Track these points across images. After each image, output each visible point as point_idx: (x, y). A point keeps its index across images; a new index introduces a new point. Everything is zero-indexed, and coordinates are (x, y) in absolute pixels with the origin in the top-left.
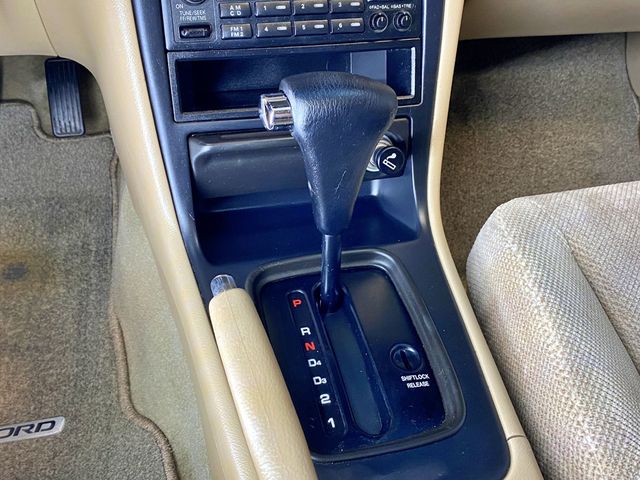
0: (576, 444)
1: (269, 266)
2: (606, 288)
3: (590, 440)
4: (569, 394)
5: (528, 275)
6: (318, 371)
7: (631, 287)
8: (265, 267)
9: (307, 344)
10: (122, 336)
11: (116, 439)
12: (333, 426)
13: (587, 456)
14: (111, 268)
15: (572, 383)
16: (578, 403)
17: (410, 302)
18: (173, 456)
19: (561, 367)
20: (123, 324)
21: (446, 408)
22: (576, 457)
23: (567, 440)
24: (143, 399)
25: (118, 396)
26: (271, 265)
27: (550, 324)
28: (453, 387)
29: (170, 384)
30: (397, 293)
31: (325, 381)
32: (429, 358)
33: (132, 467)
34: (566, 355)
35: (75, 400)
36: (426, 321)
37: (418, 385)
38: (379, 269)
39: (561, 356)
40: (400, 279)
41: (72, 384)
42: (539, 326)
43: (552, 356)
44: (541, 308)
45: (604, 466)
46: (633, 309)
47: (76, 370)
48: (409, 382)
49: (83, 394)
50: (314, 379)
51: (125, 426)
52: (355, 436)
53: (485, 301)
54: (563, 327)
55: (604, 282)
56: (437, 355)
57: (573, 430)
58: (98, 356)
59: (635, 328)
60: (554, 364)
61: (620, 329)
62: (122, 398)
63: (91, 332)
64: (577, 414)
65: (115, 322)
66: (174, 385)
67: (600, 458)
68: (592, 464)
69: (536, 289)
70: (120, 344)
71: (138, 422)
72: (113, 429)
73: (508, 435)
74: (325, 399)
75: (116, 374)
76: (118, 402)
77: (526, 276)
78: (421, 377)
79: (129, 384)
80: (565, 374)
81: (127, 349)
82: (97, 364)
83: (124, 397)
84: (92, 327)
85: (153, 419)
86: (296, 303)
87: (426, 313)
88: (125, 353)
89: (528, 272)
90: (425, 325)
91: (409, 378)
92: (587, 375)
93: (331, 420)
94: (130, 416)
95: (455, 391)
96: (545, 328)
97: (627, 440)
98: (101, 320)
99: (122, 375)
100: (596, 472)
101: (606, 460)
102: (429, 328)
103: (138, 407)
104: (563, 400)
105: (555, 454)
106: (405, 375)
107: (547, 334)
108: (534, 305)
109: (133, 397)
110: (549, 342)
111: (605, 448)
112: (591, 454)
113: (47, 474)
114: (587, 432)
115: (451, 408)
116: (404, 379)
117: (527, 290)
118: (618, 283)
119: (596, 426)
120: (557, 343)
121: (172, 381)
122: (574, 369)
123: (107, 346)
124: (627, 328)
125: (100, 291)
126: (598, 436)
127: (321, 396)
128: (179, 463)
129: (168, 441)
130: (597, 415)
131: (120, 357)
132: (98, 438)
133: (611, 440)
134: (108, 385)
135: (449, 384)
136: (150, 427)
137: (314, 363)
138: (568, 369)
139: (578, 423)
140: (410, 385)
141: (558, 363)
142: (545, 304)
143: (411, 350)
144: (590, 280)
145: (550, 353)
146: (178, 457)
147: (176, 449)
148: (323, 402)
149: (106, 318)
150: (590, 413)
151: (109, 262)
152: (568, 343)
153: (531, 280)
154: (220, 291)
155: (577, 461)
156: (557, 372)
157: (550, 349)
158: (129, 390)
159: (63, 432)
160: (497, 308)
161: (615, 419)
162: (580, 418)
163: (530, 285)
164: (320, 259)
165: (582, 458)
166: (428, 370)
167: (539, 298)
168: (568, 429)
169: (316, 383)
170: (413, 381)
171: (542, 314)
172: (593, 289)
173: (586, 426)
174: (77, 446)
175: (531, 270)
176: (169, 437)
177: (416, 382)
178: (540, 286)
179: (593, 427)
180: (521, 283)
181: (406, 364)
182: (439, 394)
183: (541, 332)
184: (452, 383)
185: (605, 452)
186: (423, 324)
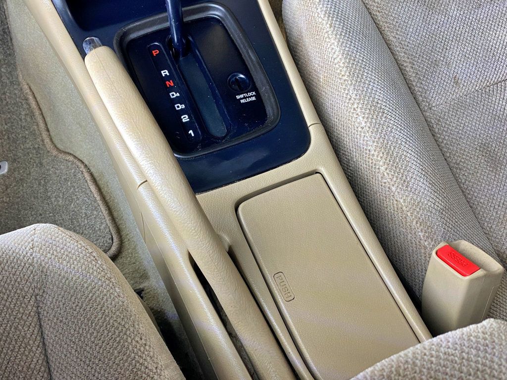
0: (353, 123)
1: (129, 27)
2: (379, 11)
3: (361, 119)
4: (348, 90)
5: (321, 8)
6: (178, 100)
7: (396, 8)
8: (127, 28)
9: (167, 82)
10: (35, 97)
11: (48, 170)
12: (193, 135)
13: (360, 129)
14: (12, 45)
15: (350, 83)
16: (354, 96)
17: (239, 42)
18: (92, 175)
19: (343, 73)
20: (33, 87)
21: (268, 112)
22: (353, 132)
23: (348, 121)
24: (61, 140)
25: (43, 141)
26: (131, 26)
27: (336, 44)
28: (272, 97)
29: (78, 126)
30: (229, 35)
31: (183, 106)
32: (255, 81)
33: (64, 187)
34: (346, 64)
35: (11, 148)
36: (250, 54)
37: (248, 100)
38: (214, 18)
39: (343, 65)
40: (230, 24)
41: (6, 137)
42: (329, 46)
43: (337, 66)
44: (330, 33)
45: (370, 133)
46: (397, 24)
47: (6, 127)
48: (242, 99)
49: (16, 143)
50: (176, 106)
51: (53, 160)
52: (207, 139)
53: (295, 33)
54: (344, 45)
55: (377, 7)
56: (260, 78)
57: (351, 114)
58: (20, 114)
59: (399, 39)
60: (339, 71)
61: (389, 40)
62: (45, 141)
63: (10, 98)
64: (353, 104)
65: (26, 87)
66: (81, 126)
67: (368, 129)
68: (363, 134)
69: (326, 19)
70: (34, 103)
71: (61, 156)
72: (45, 164)
73: (309, 124)
74: (185, 118)
75: (37, 125)
76: (44, 145)
77: (319, 10)
78: (250, 94)
79: (48, 130)
80: (345, 78)
81: (41, 107)
82: (21, 120)
83: (47, 140)
84: (10, 93)
85: (72, 152)
86: (155, 53)
87: (250, 47)
88: (40, 109)
89: (321, 6)
90: (250, 57)
91: (242, 96)
92: (360, 76)
93: (191, 132)
94: (55, 153)
95: (273, 100)
96: (333, 46)
97: (385, 115)
98: (15, 87)
99: (42, 125)
100: (365, 138)
101: (371, 130)
102: (253, 58)
103: (59, 146)
104: (345, 96)
105: (341, 132)
106: (239, 94)
107: (333, 51)
108: (325, 31)
109: (54, 140)
110: (335, 56)
111: (371, 123)
112: (362, 128)
113: (5, 201)
114: (360, 114)
115: (271, 111)
116: (238, 97)
117: (320, 20)
118: (388, 6)
119: (366, 109)
120: (340, 57)
121: (79, 124)
122: (351, 73)
123: (25, 106)
124: (393, 39)
125: (9, 65)
126: (366, 116)
127: (182, 117)
128: (97, 179)
129: (86, 165)
130: (366, 102)
131: (37, 113)
132: (34, 172)
133: (375, 117)
134: (33, 134)
135: (269, 96)
136: (71, 158)
137: (174, 95)
138: (347, 74)
139: (354, 109)
140: (242, 101)
141: (341, 71)
142: (332, 29)
143: (242, 76)
144: (368, 6)
145: (335, 65)
146: (96, 175)
147: (93, 170)
148: (184, 121)
149: (19, 85)
150: (362, 102)
151: (9, 39)
152: (348, 55)
153: (323, 13)
154: (91, 50)
155: (354, 134)
156: (340, 76)
157: (336, 61)
158: (50, 135)
159: (8, 172)
160: (302, 37)
161: (378, 103)
162: (355, 106)
163: (322, 16)
164: (167, 16)
165: (357, 131)
166: (255, 89)
167: (328, 26)
168: (348, 114)
169: (177, 109)
170: (244, 98)
171: (330, 37)
172: (370, 13)
173: (359, 110)
174: (21, 180)
175: (323, 5)
176: (87, 163)
177: (246, 98)
178: (329, 16)
179: (363, 110)
180: (316, 15)
181: (239, 86)
182: (263, 104)
183: (330, 50)
184: (271, 95)
185: (371, 125)
186: (249, 56)
